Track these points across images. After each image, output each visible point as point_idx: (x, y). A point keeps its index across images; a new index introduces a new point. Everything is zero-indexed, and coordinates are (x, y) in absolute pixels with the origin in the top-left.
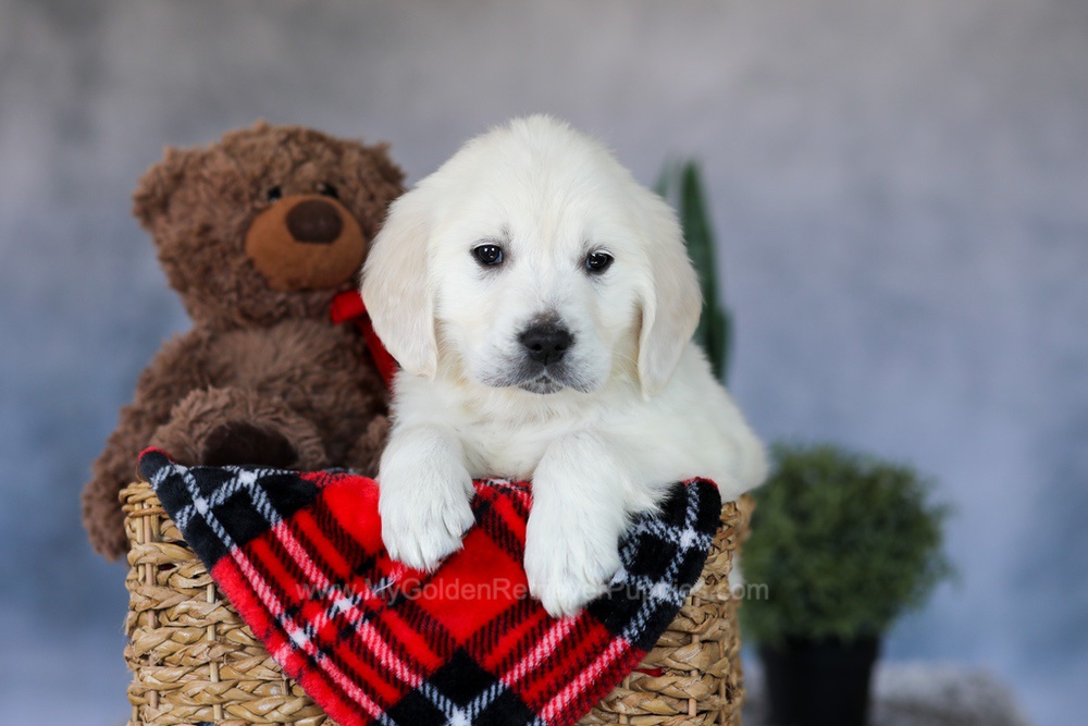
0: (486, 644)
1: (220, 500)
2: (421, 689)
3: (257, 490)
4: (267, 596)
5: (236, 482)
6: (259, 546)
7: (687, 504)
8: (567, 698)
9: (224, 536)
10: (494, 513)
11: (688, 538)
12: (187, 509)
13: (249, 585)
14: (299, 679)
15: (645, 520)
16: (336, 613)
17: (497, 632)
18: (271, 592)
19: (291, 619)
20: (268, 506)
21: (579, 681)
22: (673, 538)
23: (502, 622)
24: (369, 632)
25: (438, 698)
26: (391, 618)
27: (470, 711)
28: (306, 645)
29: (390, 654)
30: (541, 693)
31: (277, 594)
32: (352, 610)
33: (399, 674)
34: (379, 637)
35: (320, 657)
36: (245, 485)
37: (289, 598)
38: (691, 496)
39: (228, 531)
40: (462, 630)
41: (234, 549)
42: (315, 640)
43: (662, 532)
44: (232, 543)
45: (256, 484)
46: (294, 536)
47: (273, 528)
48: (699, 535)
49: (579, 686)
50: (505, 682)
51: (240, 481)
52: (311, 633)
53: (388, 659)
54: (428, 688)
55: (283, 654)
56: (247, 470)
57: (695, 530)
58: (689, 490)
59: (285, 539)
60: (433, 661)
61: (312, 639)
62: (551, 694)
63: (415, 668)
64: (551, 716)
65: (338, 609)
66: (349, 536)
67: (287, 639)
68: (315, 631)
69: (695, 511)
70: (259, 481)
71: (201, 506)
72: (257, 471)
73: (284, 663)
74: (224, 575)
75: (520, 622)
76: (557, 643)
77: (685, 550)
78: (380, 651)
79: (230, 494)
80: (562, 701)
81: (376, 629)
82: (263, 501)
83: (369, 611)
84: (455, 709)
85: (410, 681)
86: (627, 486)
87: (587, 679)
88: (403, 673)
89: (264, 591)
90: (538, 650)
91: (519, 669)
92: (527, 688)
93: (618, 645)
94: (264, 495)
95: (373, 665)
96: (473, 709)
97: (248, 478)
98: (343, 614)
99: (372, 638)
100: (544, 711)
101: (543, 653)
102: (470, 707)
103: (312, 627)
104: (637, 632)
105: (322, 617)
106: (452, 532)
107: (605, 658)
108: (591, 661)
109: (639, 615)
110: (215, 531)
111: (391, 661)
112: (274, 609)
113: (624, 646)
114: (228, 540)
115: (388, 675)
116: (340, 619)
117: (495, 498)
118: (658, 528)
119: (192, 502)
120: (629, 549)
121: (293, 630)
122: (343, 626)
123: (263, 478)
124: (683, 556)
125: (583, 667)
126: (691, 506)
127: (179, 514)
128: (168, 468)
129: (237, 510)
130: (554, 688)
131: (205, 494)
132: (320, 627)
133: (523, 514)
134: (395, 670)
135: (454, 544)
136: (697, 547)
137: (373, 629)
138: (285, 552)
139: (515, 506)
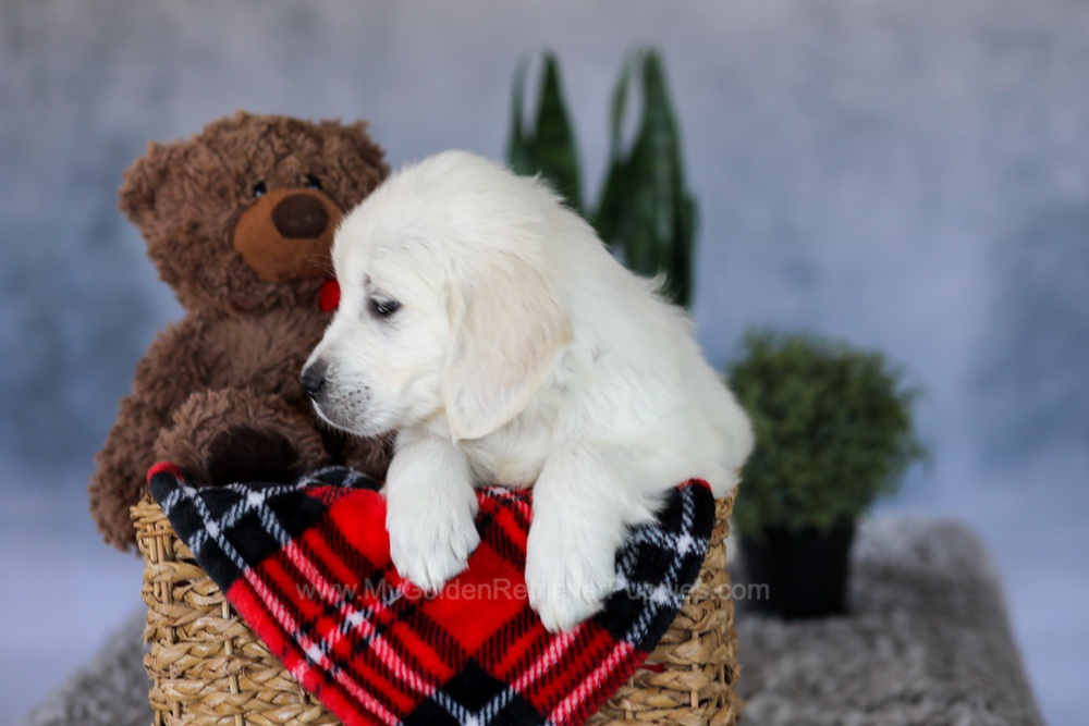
0: (495, 654)
1: (231, 522)
2: (434, 697)
3: (266, 512)
4: (281, 615)
5: (245, 504)
6: (271, 566)
7: (682, 510)
8: (575, 701)
9: (237, 558)
10: (497, 526)
11: (684, 543)
12: (199, 534)
13: (263, 605)
14: (318, 694)
15: (642, 529)
16: (349, 629)
17: (505, 642)
18: (285, 610)
19: (306, 636)
20: (277, 527)
21: (586, 684)
22: (670, 545)
23: (509, 631)
24: (382, 646)
25: (452, 705)
26: (402, 630)
27: (482, 717)
28: (322, 661)
29: (404, 667)
30: (550, 698)
31: (291, 612)
32: (364, 624)
33: (413, 685)
34: (392, 651)
35: (336, 671)
36: (254, 507)
37: (303, 615)
38: (686, 501)
39: (240, 552)
40: (471, 640)
41: (247, 570)
42: (330, 655)
43: (659, 539)
44: (244, 565)
45: (264, 505)
46: (304, 554)
47: (283, 548)
48: (696, 541)
49: (587, 690)
50: (515, 688)
51: (248, 503)
52: (326, 648)
53: (401, 671)
54: (441, 696)
55: (300, 671)
56: (253, 490)
57: (692, 535)
58: (684, 496)
59: (296, 557)
60: (444, 672)
61: (327, 654)
62: (560, 698)
63: (428, 678)
64: (561, 718)
65: (351, 624)
66: (357, 552)
67: (303, 656)
68: (330, 646)
69: (690, 516)
70: (267, 502)
71: (213, 529)
72: (264, 490)
73: (301, 679)
74: (239, 597)
75: (526, 630)
76: (563, 651)
77: (682, 555)
78: (394, 664)
79: (239, 516)
80: (571, 704)
81: (389, 642)
82: (271, 522)
83: (380, 625)
84: (468, 715)
85: (424, 689)
86: (625, 500)
87: (593, 682)
88: (416, 683)
89: (279, 609)
90: (546, 658)
91: (528, 676)
92: (536, 693)
93: (622, 649)
94: (272, 516)
95: (387, 678)
96: (486, 715)
97: (255, 499)
98: (356, 629)
99: (385, 652)
100: (553, 714)
101: (550, 660)
102: (482, 713)
103: (327, 643)
104: (639, 636)
105: (335, 632)
106: (458, 555)
107: (610, 662)
108: (597, 665)
109: (641, 619)
110: (228, 553)
111: (404, 673)
112: (289, 628)
113: (628, 649)
114: (240, 561)
115: (402, 686)
116: (353, 633)
117: (497, 510)
118: (656, 536)
119: (203, 527)
120: (629, 558)
121: (309, 646)
122: (355, 640)
123: (271, 498)
124: (681, 561)
125: (589, 671)
126: (686, 511)
127: (191, 540)
128: (177, 492)
129: (247, 532)
130: (563, 693)
131: (216, 517)
132: (334, 643)
133: (525, 526)
134: (408, 681)
135: (461, 565)
136: (694, 551)
137: (385, 643)
138: (296, 570)
139: (516, 518)
